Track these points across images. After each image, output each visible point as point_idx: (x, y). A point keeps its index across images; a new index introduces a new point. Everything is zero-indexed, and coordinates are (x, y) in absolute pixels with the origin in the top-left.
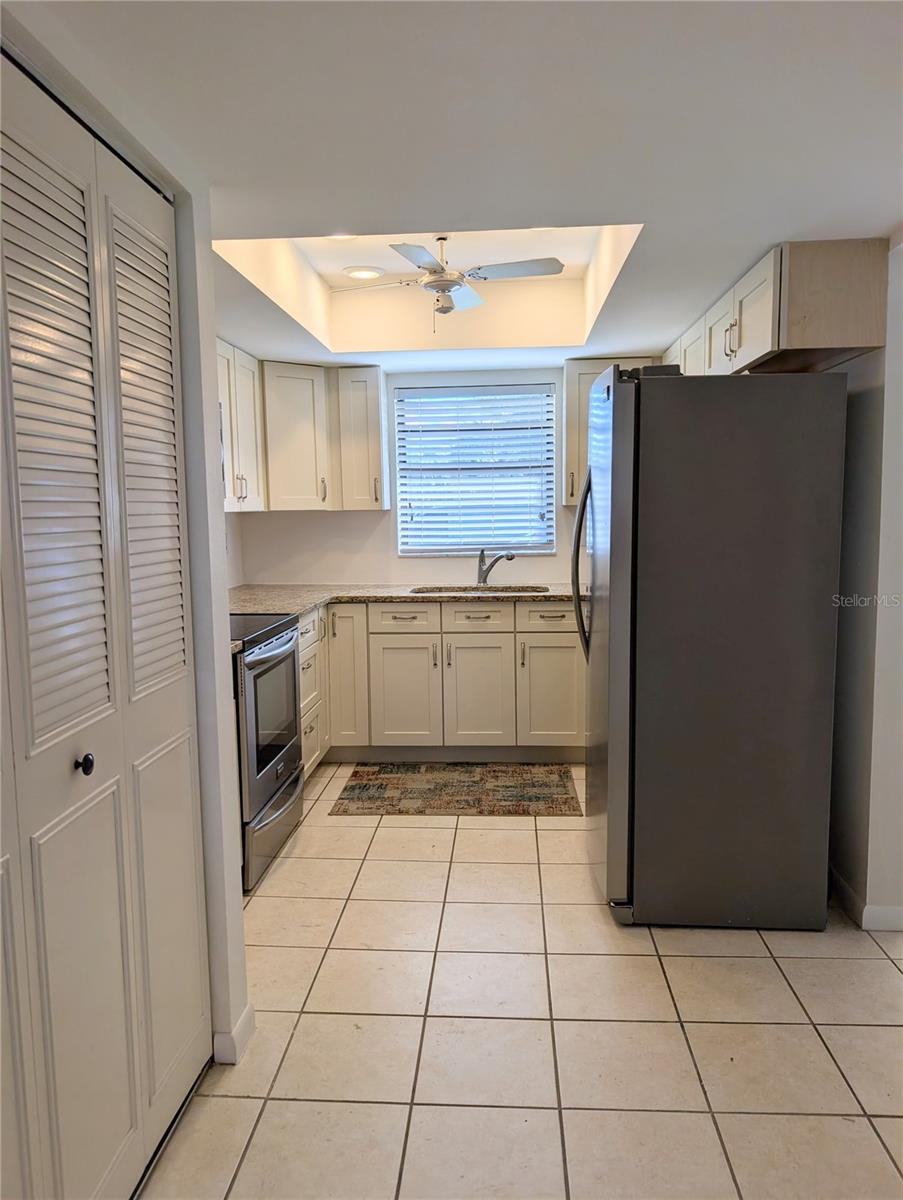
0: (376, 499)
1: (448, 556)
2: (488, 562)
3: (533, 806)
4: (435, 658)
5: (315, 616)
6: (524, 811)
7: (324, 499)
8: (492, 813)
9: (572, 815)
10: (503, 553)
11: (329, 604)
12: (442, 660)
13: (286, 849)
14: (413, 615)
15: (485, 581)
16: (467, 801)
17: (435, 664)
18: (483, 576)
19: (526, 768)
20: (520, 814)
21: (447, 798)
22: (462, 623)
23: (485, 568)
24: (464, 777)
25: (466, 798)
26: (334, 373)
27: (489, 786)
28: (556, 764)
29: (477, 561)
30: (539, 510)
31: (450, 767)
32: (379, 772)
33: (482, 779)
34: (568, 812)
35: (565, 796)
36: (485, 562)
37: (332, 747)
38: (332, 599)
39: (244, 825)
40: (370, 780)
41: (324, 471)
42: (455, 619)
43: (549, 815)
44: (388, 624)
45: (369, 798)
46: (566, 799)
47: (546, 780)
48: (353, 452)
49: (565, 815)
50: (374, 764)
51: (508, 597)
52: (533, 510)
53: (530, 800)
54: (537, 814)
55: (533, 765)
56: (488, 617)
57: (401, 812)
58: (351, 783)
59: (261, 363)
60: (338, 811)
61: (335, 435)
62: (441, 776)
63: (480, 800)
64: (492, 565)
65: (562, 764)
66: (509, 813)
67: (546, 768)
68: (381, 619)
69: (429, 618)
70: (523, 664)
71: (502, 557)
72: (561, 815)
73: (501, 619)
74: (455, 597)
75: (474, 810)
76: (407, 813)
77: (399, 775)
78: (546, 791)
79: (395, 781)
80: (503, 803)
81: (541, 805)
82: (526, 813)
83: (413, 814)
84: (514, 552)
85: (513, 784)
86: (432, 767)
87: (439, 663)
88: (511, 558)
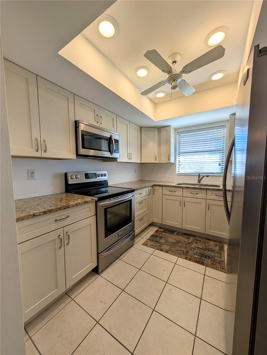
0: (169, 160)
1: (189, 175)
2: (201, 177)
3: (207, 261)
4: (180, 203)
5: (147, 189)
6: (202, 262)
7: (156, 160)
8: (190, 260)
9: (221, 271)
10: (205, 175)
11: (153, 186)
12: (183, 204)
13: (122, 256)
14: (175, 191)
15: (200, 182)
16: (183, 251)
17: (180, 205)
18: (199, 181)
19: (208, 241)
20: (200, 264)
21: (178, 248)
22: (189, 194)
23: (200, 179)
24: (186, 240)
25: (183, 250)
26: (160, 129)
27: (193, 246)
28: (219, 242)
29: (198, 177)
30: (219, 163)
31: (184, 235)
32: (163, 232)
33: (192, 242)
34: (219, 269)
35: (220, 259)
36: (200, 177)
37: (153, 222)
38: (153, 185)
39: (98, 254)
40: (159, 234)
41: (156, 153)
42: (187, 193)
43: (211, 268)
44: (168, 192)
45: (156, 241)
46: (220, 261)
47: (214, 248)
48: (163, 148)
49: (218, 270)
50: (163, 229)
51: (204, 188)
52: (217, 163)
53: (206, 257)
54: (207, 266)
55: (211, 240)
56: (197, 194)
57: (161, 250)
58: (155, 234)
59: (141, 128)
60: (145, 244)
61: (159, 145)
62: (179, 237)
63: (187, 252)
64: (202, 178)
65: (221, 243)
66: (196, 262)
67: (215, 243)
68: (166, 191)
69: (179, 192)
70: (208, 209)
71: (205, 176)
72: (216, 269)
73: (202, 195)
74: (187, 187)
75: (184, 257)
76: (163, 251)
77: (168, 234)
78: (212, 254)
79: (165, 236)
80: (196, 256)
81: (209, 262)
82: (202, 264)
83: (164, 252)
84: (209, 175)
85: (201, 247)
86: (178, 234)
87: (181, 205)
88: (208, 176)
